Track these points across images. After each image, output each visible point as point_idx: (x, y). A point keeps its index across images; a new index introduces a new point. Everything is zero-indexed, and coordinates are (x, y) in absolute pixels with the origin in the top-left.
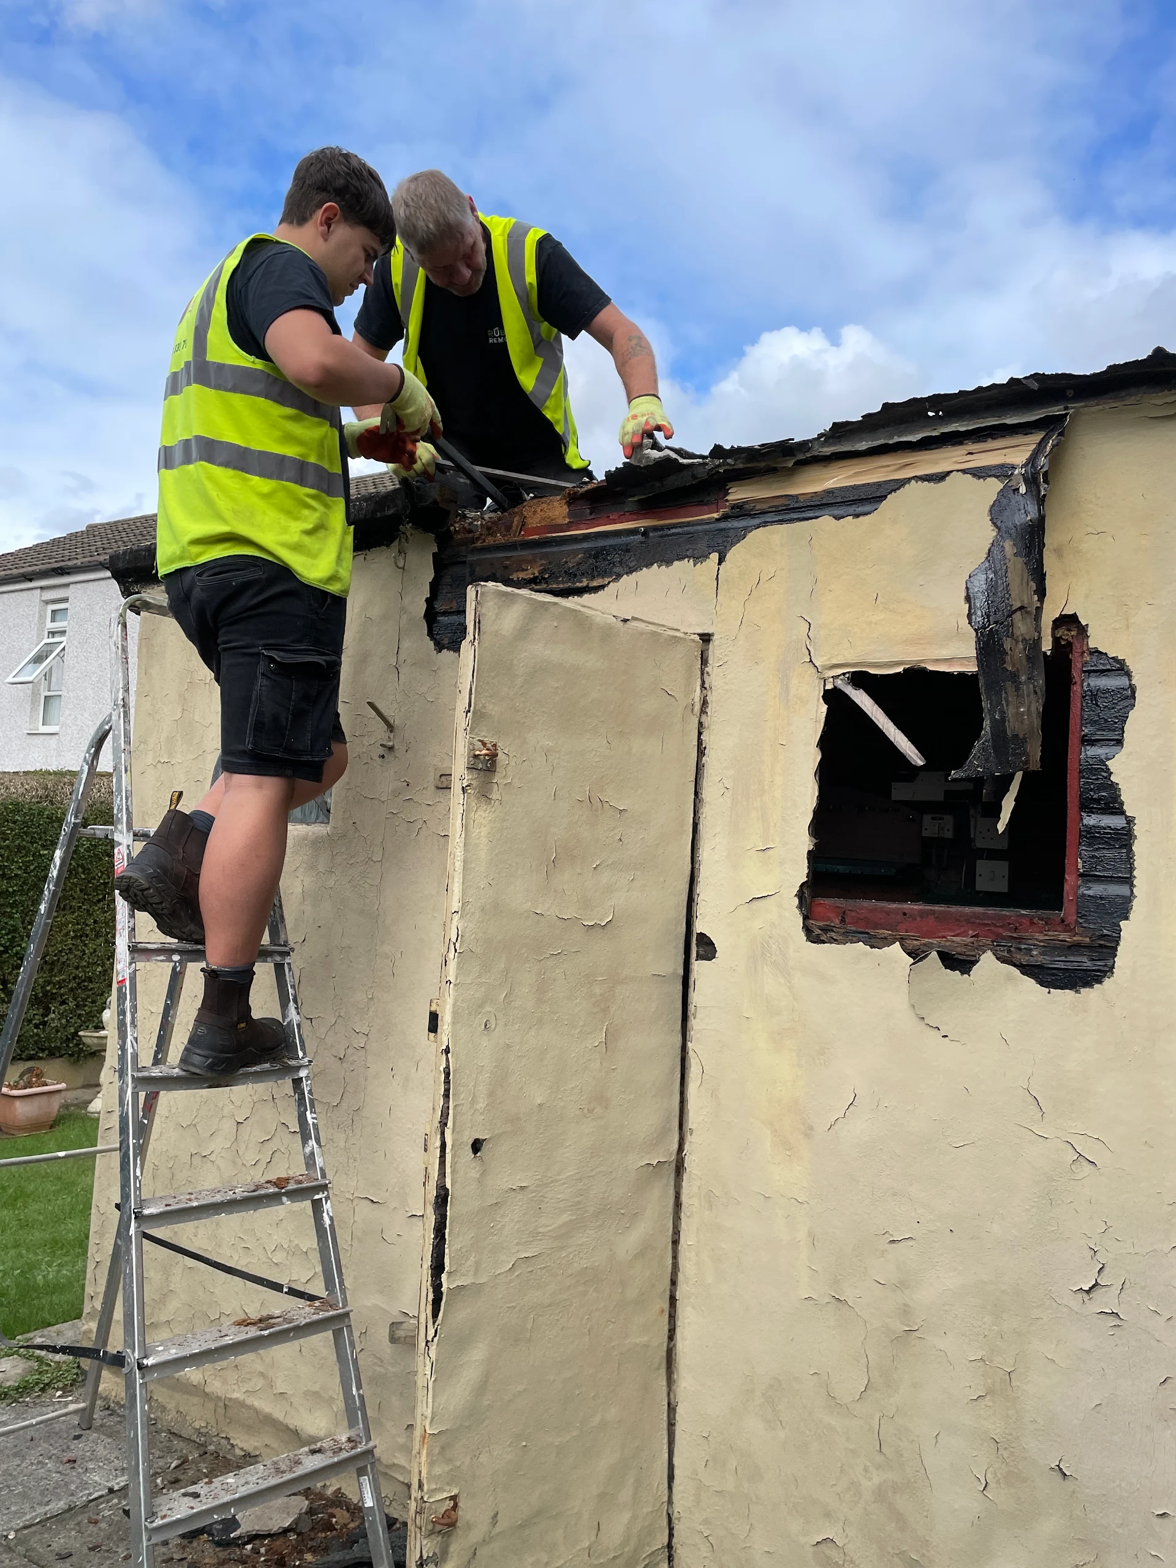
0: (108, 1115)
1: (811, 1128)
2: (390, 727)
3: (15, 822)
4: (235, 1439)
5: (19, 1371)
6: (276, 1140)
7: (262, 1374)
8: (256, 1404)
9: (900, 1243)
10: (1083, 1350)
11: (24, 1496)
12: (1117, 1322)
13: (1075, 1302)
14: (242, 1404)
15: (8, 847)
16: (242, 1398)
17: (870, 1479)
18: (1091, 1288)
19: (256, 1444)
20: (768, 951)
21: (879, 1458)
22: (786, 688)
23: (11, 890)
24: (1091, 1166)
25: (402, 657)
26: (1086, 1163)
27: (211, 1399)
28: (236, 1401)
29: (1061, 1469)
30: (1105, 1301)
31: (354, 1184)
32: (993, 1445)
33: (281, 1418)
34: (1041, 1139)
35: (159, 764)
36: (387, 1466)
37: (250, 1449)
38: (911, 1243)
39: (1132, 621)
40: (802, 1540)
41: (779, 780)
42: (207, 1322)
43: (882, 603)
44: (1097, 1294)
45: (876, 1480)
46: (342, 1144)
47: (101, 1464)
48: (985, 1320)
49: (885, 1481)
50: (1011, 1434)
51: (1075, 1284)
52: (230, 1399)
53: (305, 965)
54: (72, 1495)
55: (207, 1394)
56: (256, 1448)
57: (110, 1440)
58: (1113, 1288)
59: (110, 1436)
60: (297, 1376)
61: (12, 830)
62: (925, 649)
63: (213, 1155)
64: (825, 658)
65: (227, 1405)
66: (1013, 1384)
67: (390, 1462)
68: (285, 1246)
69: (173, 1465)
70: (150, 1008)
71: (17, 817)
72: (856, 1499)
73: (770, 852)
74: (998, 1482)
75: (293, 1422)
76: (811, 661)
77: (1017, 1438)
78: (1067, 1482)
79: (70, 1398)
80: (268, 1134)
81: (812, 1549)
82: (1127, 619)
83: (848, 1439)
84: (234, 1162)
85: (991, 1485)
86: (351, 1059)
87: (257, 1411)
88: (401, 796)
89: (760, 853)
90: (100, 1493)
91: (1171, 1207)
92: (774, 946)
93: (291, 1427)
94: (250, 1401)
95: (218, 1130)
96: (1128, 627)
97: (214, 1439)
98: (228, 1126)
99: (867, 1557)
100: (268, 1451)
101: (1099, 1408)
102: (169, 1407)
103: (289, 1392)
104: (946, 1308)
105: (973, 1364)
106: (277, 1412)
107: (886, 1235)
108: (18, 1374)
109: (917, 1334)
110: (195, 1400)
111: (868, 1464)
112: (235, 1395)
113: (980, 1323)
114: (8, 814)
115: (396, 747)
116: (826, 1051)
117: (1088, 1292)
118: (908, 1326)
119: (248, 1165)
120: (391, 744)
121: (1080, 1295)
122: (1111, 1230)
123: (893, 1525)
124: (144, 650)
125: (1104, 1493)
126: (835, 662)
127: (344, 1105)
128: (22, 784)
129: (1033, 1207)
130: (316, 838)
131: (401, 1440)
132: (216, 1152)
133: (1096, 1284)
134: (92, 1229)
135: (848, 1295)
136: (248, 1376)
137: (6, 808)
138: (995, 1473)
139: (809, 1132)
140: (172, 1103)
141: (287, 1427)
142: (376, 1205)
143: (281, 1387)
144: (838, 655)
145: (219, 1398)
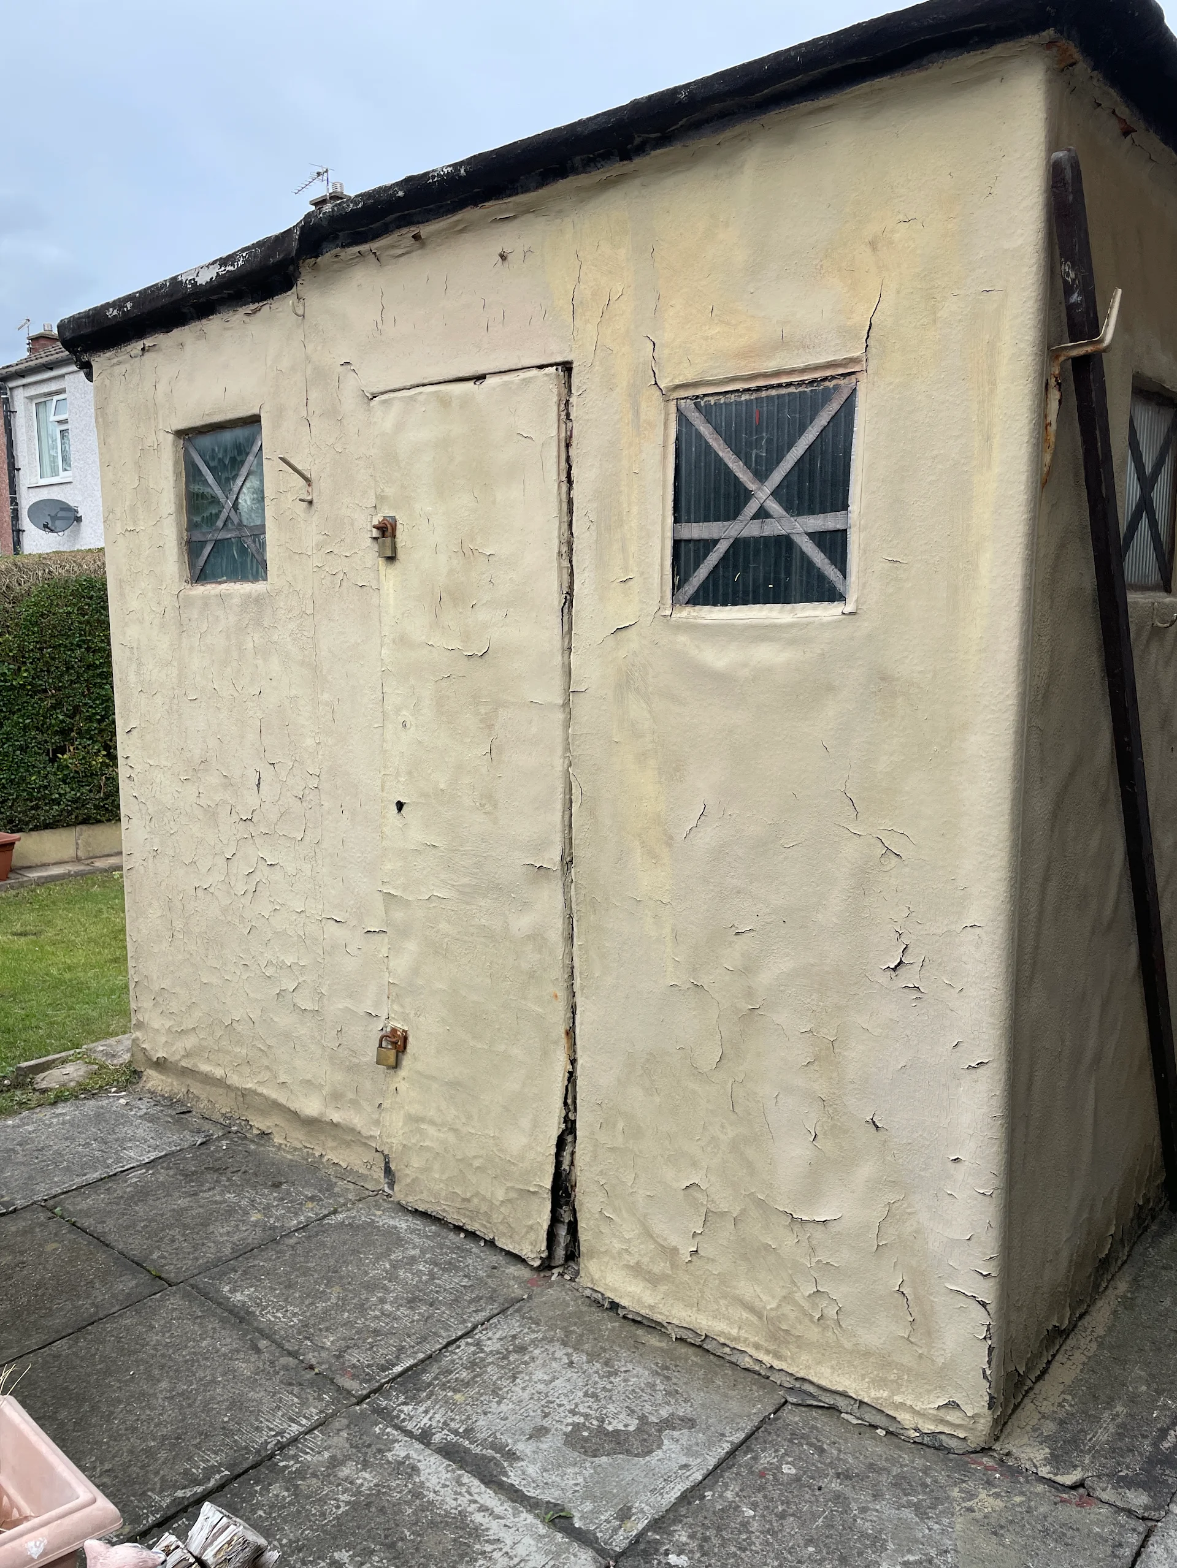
0: (128, 857)
1: (671, 838)
2: (307, 480)
3: (91, 598)
4: (253, 1121)
5: (81, 1073)
6: (258, 873)
7: (267, 1067)
8: (265, 1092)
9: (744, 935)
10: (891, 1020)
11: (68, 1168)
12: (918, 995)
13: (884, 979)
14: (255, 1092)
15: (88, 622)
16: (254, 1088)
17: (726, 1134)
18: (896, 966)
19: (268, 1124)
20: (632, 679)
21: (733, 1117)
22: (637, 413)
23: (97, 662)
24: (897, 859)
25: (311, 408)
26: (893, 856)
27: (232, 1090)
28: (250, 1090)
29: (874, 1122)
30: (908, 978)
31: (321, 907)
32: (821, 1103)
33: (285, 1103)
34: (855, 836)
35: (127, 533)
36: (366, 1137)
37: (264, 1128)
38: (752, 934)
39: (939, 315)
40: (675, 1185)
41: (635, 510)
42: (223, 1028)
43: (716, 315)
44: (902, 970)
45: (731, 1135)
46: (309, 873)
47: (138, 1143)
48: (813, 997)
49: (737, 1135)
50: (834, 1093)
51: (885, 963)
52: (246, 1089)
53: (263, 716)
54: (108, 1167)
55: (229, 1087)
56: (269, 1127)
57: (149, 1125)
58: (914, 966)
59: (149, 1122)
60: (294, 1068)
61: (89, 605)
62: (754, 362)
63: (212, 888)
64: (669, 379)
65: (245, 1094)
66: (837, 1051)
67: (368, 1134)
68: (274, 962)
69: (198, 1143)
70: (149, 761)
71: (92, 593)
72: (716, 1150)
73: (630, 583)
74: (825, 1134)
75: (293, 1106)
76: (656, 383)
77: (839, 1096)
78: (880, 1133)
79: (123, 1093)
80: (252, 867)
81: (682, 1193)
82: (935, 313)
83: (708, 1101)
84: (228, 893)
85: (820, 1136)
86: (308, 799)
87: (266, 1098)
88: (323, 549)
89: (623, 584)
90: (131, 1165)
91: (963, 892)
92: (636, 674)
93: (292, 1109)
94: (261, 1089)
95: (214, 865)
96: (935, 321)
97: (238, 1122)
98: (221, 862)
99: (725, 1198)
100: (277, 1129)
101: (904, 1069)
102: (202, 1097)
103: (289, 1082)
104: (782, 988)
105: (804, 1035)
106: (281, 1097)
107: (733, 928)
108: (80, 1076)
109: (759, 1012)
110: (221, 1091)
111: (724, 1121)
112: (249, 1086)
113: (809, 1000)
114: (83, 590)
115: (315, 501)
116: (682, 768)
117: (894, 969)
118: (752, 1005)
119: (239, 894)
120: (309, 498)
121: (888, 973)
122: (914, 914)
123: (745, 1171)
124: (100, 420)
125: (910, 1141)
126: (677, 382)
127: (307, 839)
128: (94, 560)
129: (849, 897)
130: (259, 595)
131: (375, 1116)
132: (214, 885)
133: (901, 962)
134: (129, 955)
135: (704, 980)
136: (258, 1070)
137: (81, 585)
138: (823, 1126)
139: (669, 840)
140: (176, 845)
141: (289, 1109)
142: (340, 924)
143: (283, 1078)
144: (680, 374)
145: (237, 1088)
